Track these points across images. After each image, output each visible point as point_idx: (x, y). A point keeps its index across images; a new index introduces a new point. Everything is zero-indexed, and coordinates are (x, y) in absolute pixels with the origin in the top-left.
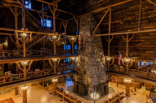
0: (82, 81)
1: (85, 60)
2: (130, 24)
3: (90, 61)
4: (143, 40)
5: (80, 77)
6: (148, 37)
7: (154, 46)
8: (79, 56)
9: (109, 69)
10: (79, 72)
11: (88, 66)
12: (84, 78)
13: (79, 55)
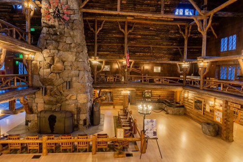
0: (61, 106)
1: (64, 59)
2: (135, 8)
3: (81, 60)
4: (139, 36)
5: (52, 99)
6: (147, 33)
7: (147, 46)
8: (45, 51)
9: (95, 80)
10: (48, 87)
11: (77, 72)
12: (68, 98)
13: (46, 48)
